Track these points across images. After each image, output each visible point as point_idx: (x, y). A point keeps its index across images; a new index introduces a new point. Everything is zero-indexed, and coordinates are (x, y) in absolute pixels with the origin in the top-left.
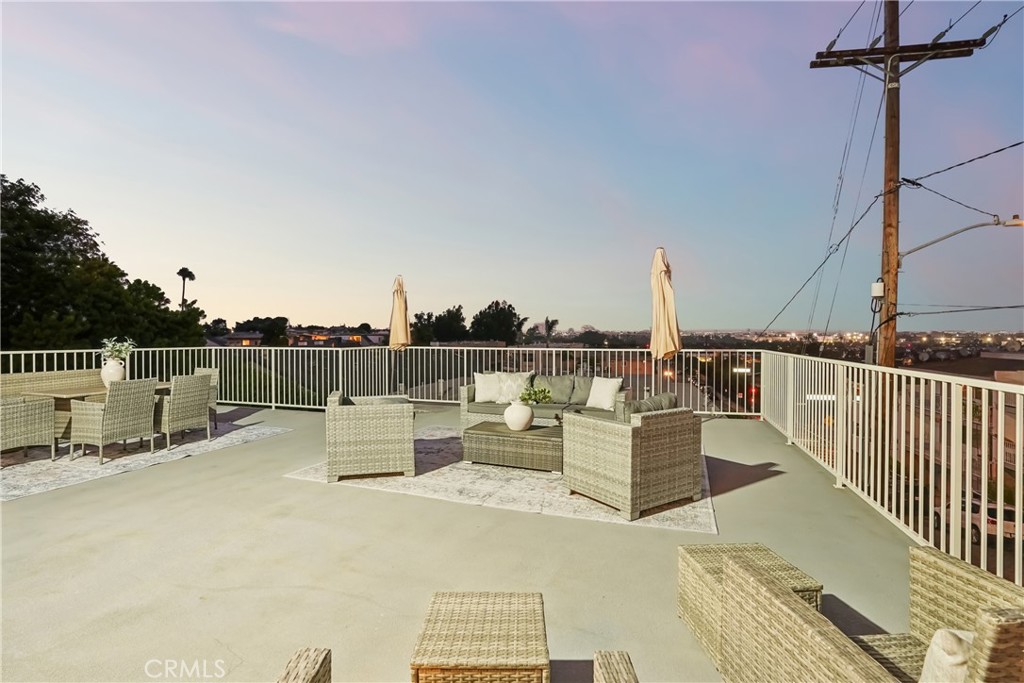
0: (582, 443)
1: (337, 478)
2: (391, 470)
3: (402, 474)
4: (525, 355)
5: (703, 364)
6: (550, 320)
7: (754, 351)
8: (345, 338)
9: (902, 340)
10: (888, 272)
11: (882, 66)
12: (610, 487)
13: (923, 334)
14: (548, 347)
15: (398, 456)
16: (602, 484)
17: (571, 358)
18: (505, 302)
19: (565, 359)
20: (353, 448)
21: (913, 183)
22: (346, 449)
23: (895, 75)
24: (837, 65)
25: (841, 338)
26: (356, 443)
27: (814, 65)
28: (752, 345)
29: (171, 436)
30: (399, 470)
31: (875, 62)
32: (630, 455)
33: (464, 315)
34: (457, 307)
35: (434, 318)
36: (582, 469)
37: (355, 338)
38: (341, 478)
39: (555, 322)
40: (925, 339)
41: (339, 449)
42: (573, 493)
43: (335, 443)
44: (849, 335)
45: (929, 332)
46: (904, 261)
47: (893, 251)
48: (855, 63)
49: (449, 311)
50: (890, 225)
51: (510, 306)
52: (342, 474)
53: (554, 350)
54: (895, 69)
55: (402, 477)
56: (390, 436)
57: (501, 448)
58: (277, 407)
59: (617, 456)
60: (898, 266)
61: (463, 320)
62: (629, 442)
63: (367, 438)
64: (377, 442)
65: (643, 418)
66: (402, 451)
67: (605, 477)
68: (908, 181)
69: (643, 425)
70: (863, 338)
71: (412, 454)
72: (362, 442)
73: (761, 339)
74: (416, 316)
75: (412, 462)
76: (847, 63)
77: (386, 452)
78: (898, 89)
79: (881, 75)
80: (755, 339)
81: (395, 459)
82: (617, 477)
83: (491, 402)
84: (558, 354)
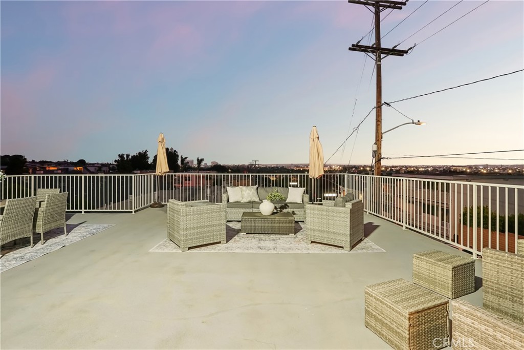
0: (318, 218)
1: (187, 248)
2: (215, 241)
3: (220, 243)
4: (186, 177)
5: (273, 181)
6: (200, 159)
7: (295, 174)
8: (71, 168)
9: (354, 169)
10: (378, 140)
11: (375, 54)
12: (337, 237)
13: (361, 166)
14: (198, 173)
15: (218, 233)
16: (332, 236)
17: (210, 179)
18: (172, 149)
19: (207, 179)
20: (196, 231)
21: (388, 104)
22: (192, 231)
23: (379, 59)
24: (358, 51)
25: (331, 168)
26: (197, 228)
27: (350, 49)
28: (293, 171)
29: (44, 234)
30: (219, 241)
31: (373, 52)
32: (349, 221)
33: (149, 156)
34: (144, 151)
35: (130, 157)
36: (319, 231)
37: (78, 168)
38: (190, 248)
39: (202, 160)
40: (362, 168)
41: (189, 232)
42: (312, 242)
43: (186, 229)
44: (334, 167)
45: (363, 165)
46: (383, 136)
47: (379, 131)
48: (365, 51)
49: (140, 153)
50: (379, 121)
51: (175, 151)
52: (190, 246)
53: (201, 174)
54: (380, 56)
55: (220, 244)
56: (215, 223)
57: (262, 225)
58: (85, 212)
59: (341, 222)
60: (382, 138)
61: (148, 158)
62: (349, 215)
63: (203, 224)
64: (208, 226)
65: (352, 204)
66: (220, 230)
67: (334, 233)
68: (386, 103)
69: (352, 207)
70: (339, 168)
71: (225, 231)
72: (201, 227)
73: (298, 169)
74: (119, 155)
75: (225, 236)
76: (362, 51)
77: (213, 231)
78: (380, 65)
79: (374, 58)
80: (295, 169)
81: (217, 235)
82: (342, 232)
83: (237, 202)
84: (203, 177)
